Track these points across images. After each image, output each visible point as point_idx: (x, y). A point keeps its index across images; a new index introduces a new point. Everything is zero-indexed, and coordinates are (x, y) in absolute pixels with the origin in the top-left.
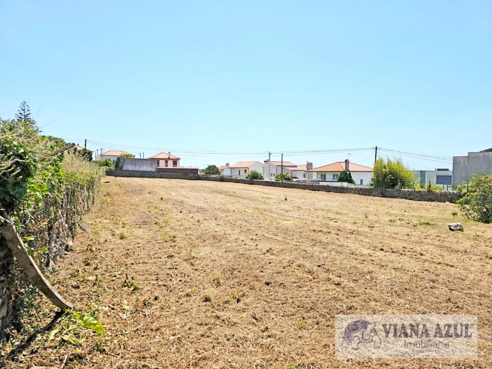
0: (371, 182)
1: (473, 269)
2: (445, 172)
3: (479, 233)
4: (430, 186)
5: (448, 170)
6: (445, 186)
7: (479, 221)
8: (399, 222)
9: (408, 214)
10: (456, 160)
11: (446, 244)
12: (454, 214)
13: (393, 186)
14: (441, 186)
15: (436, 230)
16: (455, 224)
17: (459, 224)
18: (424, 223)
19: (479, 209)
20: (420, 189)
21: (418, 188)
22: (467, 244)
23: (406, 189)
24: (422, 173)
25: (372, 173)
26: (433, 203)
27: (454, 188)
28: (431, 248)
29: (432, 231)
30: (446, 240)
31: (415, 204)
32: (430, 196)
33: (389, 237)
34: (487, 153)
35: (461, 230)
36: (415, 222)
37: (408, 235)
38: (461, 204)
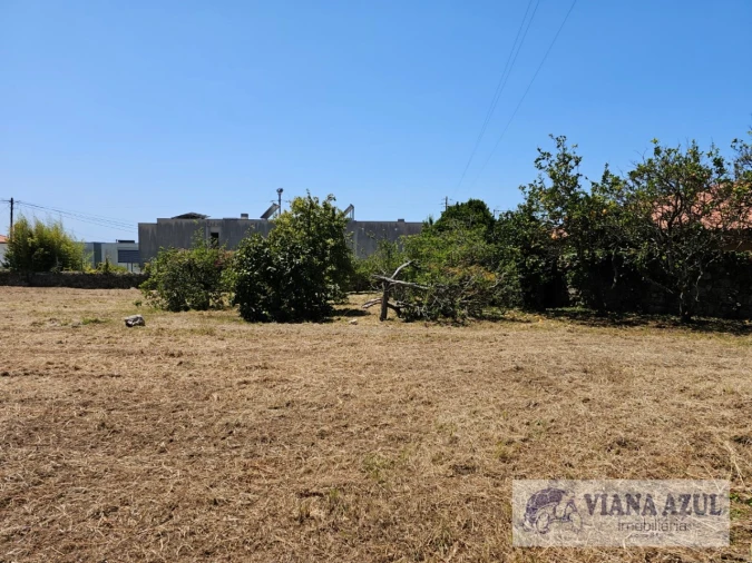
0: (4, 262)
1: (146, 374)
2: (130, 245)
3: (163, 326)
4: (107, 266)
5: (133, 242)
6: (130, 265)
7: (168, 310)
8: (48, 325)
9: (70, 310)
10: (143, 228)
11: (117, 347)
12: (137, 304)
13: (47, 268)
14: (124, 265)
15: (108, 329)
16: (134, 317)
17: (139, 316)
18: (90, 321)
19: (168, 294)
20: (93, 271)
21: (89, 269)
22: (145, 343)
23: (71, 272)
24: (97, 247)
25: (6, 246)
26: (112, 291)
27: (142, 267)
28: (95, 357)
29: (101, 332)
30: (120, 341)
31: (84, 293)
32: (107, 281)
33: (25, 350)
34: (179, 221)
35: (142, 324)
36: (76, 320)
37: (61, 342)
38: (146, 288)
